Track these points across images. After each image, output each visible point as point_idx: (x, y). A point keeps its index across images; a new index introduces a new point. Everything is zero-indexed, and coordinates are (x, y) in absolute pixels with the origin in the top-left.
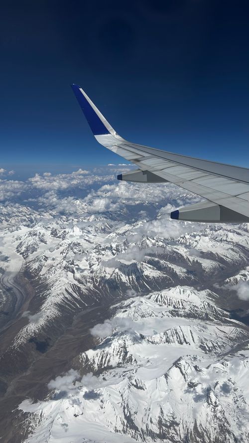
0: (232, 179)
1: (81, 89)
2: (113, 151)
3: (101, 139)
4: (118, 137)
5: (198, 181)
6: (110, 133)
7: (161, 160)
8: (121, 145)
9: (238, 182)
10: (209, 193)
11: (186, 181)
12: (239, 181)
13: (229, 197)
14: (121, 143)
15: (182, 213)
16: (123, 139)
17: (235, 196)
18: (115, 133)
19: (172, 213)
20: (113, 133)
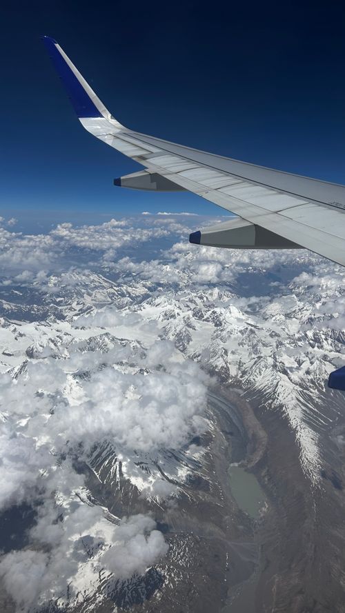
0: (272, 188)
1: (57, 46)
2: (107, 142)
3: (89, 124)
4: (114, 122)
5: (228, 191)
6: (102, 116)
7: (176, 159)
8: (119, 134)
9: (280, 193)
10: (241, 208)
11: (211, 190)
12: (282, 191)
13: (268, 214)
14: (118, 131)
15: (205, 234)
16: (120, 125)
17: (276, 212)
18: (110, 115)
19: (191, 235)
20: (108, 115)
